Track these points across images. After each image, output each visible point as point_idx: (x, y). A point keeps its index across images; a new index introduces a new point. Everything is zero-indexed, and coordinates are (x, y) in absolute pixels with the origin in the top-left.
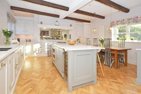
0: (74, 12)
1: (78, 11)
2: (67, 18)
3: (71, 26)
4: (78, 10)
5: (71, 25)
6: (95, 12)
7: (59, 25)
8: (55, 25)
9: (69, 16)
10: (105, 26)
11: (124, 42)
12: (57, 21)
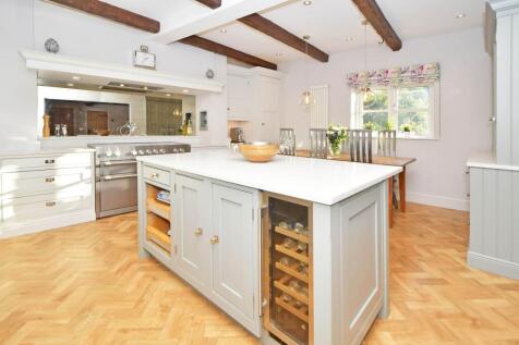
0: (239, 20)
1: (254, 21)
2: (193, 40)
3: (210, 75)
4: (255, 15)
5: (210, 71)
6: (306, 34)
7: (153, 68)
8: (136, 66)
9: (205, 32)
10: (329, 87)
11: (395, 139)
12: (145, 50)
